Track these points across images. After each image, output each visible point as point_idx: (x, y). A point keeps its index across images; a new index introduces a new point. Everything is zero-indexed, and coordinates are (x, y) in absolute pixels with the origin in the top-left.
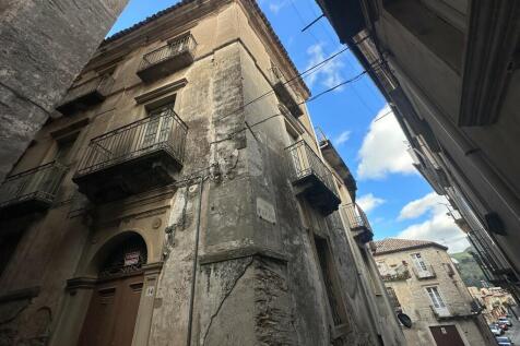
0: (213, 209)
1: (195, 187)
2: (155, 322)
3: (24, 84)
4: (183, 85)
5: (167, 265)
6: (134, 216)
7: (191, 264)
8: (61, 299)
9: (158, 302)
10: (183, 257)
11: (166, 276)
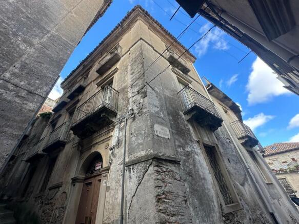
0: (131, 134)
1: (123, 124)
2: (107, 200)
3: (32, 86)
4: (117, 71)
5: (111, 168)
6: (97, 143)
7: (122, 166)
8: (70, 188)
9: (108, 189)
10: (118, 163)
11: (111, 174)
